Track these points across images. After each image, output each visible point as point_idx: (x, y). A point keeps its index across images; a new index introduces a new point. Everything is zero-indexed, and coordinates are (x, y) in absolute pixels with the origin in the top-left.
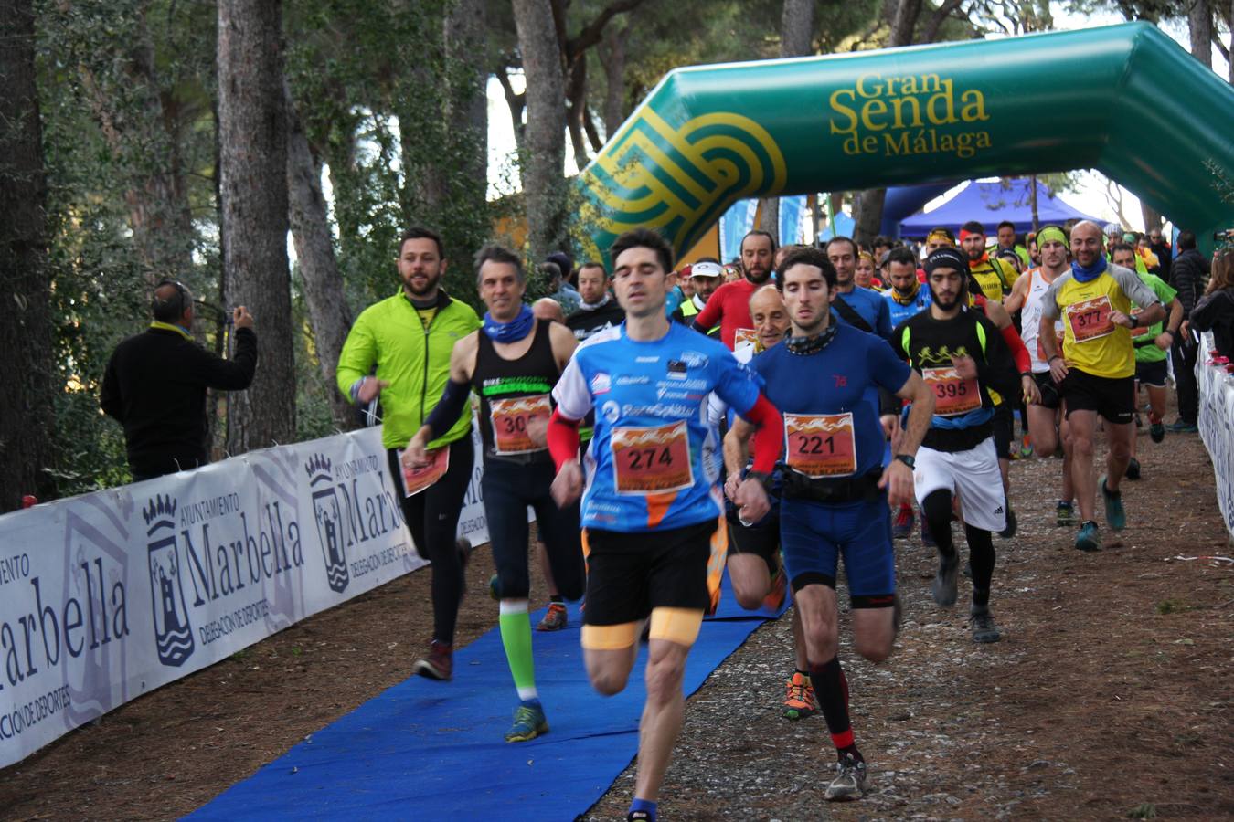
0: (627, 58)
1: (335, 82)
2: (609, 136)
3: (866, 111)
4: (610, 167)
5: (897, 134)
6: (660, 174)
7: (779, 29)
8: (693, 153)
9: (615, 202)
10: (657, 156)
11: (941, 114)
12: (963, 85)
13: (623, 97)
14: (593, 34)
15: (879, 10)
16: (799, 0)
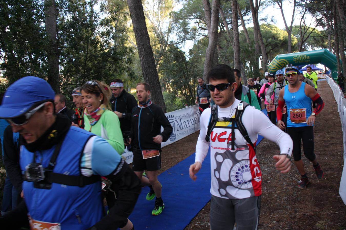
0: (272, 54)
1: (244, 58)
2: (271, 62)
3: (297, 59)
4: (271, 65)
5: (300, 61)
6: (276, 65)
7: (287, 51)
8: (279, 63)
9: (272, 68)
10: (276, 64)
11: (305, 58)
12: (307, 55)
13: (272, 58)
14: (269, 52)
15: (297, 48)
16: (289, 48)
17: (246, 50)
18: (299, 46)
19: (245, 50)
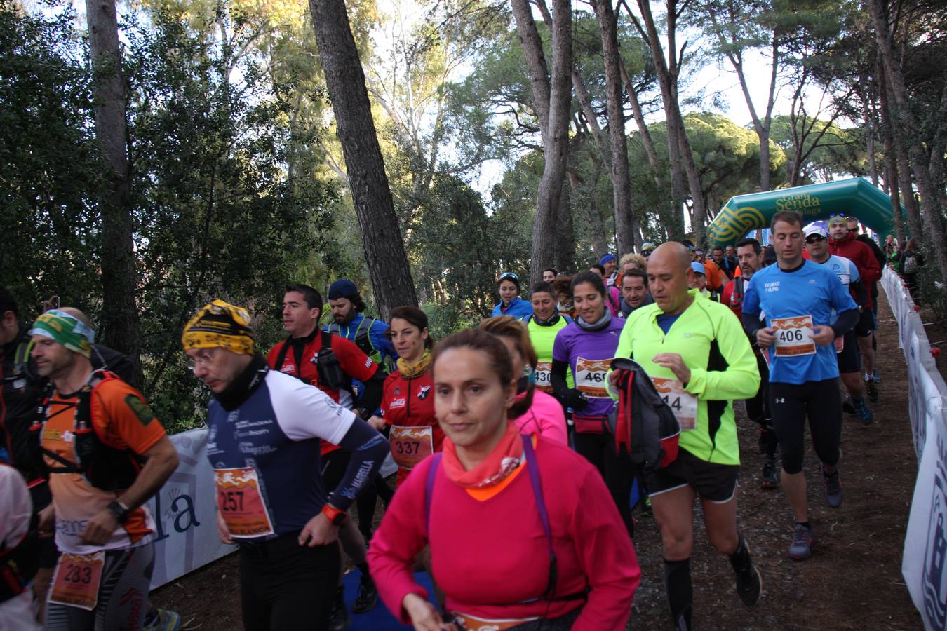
0: (719, 195)
1: (644, 206)
2: (715, 216)
3: (786, 204)
4: (717, 224)
5: (795, 210)
6: (730, 224)
7: (760, 185)
8: (739, 218)
9: (719, 233)
10: (729, 220)
11: (807, 204)
12: (812, 196)
13: (718, 205)
14: (709, 189)
15: (786, 178)
16: (765, 177)
17: (648, 183)
18: (790, 172)
19: (644, 184)
